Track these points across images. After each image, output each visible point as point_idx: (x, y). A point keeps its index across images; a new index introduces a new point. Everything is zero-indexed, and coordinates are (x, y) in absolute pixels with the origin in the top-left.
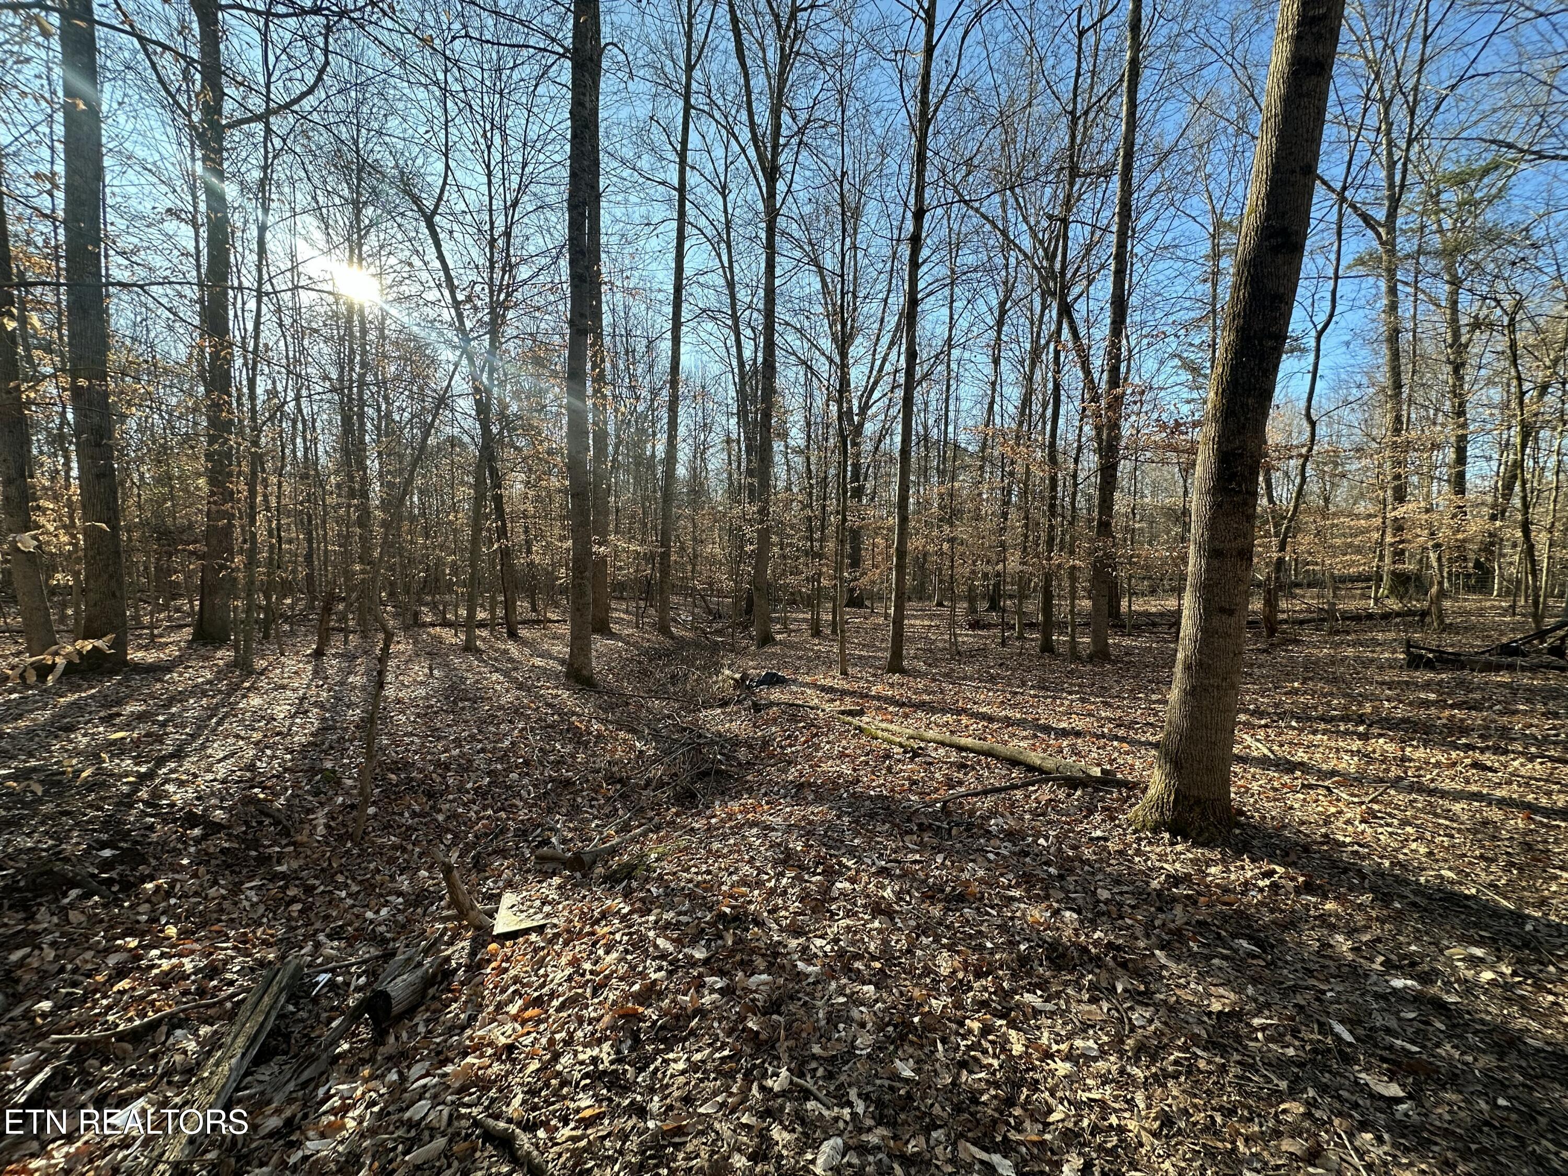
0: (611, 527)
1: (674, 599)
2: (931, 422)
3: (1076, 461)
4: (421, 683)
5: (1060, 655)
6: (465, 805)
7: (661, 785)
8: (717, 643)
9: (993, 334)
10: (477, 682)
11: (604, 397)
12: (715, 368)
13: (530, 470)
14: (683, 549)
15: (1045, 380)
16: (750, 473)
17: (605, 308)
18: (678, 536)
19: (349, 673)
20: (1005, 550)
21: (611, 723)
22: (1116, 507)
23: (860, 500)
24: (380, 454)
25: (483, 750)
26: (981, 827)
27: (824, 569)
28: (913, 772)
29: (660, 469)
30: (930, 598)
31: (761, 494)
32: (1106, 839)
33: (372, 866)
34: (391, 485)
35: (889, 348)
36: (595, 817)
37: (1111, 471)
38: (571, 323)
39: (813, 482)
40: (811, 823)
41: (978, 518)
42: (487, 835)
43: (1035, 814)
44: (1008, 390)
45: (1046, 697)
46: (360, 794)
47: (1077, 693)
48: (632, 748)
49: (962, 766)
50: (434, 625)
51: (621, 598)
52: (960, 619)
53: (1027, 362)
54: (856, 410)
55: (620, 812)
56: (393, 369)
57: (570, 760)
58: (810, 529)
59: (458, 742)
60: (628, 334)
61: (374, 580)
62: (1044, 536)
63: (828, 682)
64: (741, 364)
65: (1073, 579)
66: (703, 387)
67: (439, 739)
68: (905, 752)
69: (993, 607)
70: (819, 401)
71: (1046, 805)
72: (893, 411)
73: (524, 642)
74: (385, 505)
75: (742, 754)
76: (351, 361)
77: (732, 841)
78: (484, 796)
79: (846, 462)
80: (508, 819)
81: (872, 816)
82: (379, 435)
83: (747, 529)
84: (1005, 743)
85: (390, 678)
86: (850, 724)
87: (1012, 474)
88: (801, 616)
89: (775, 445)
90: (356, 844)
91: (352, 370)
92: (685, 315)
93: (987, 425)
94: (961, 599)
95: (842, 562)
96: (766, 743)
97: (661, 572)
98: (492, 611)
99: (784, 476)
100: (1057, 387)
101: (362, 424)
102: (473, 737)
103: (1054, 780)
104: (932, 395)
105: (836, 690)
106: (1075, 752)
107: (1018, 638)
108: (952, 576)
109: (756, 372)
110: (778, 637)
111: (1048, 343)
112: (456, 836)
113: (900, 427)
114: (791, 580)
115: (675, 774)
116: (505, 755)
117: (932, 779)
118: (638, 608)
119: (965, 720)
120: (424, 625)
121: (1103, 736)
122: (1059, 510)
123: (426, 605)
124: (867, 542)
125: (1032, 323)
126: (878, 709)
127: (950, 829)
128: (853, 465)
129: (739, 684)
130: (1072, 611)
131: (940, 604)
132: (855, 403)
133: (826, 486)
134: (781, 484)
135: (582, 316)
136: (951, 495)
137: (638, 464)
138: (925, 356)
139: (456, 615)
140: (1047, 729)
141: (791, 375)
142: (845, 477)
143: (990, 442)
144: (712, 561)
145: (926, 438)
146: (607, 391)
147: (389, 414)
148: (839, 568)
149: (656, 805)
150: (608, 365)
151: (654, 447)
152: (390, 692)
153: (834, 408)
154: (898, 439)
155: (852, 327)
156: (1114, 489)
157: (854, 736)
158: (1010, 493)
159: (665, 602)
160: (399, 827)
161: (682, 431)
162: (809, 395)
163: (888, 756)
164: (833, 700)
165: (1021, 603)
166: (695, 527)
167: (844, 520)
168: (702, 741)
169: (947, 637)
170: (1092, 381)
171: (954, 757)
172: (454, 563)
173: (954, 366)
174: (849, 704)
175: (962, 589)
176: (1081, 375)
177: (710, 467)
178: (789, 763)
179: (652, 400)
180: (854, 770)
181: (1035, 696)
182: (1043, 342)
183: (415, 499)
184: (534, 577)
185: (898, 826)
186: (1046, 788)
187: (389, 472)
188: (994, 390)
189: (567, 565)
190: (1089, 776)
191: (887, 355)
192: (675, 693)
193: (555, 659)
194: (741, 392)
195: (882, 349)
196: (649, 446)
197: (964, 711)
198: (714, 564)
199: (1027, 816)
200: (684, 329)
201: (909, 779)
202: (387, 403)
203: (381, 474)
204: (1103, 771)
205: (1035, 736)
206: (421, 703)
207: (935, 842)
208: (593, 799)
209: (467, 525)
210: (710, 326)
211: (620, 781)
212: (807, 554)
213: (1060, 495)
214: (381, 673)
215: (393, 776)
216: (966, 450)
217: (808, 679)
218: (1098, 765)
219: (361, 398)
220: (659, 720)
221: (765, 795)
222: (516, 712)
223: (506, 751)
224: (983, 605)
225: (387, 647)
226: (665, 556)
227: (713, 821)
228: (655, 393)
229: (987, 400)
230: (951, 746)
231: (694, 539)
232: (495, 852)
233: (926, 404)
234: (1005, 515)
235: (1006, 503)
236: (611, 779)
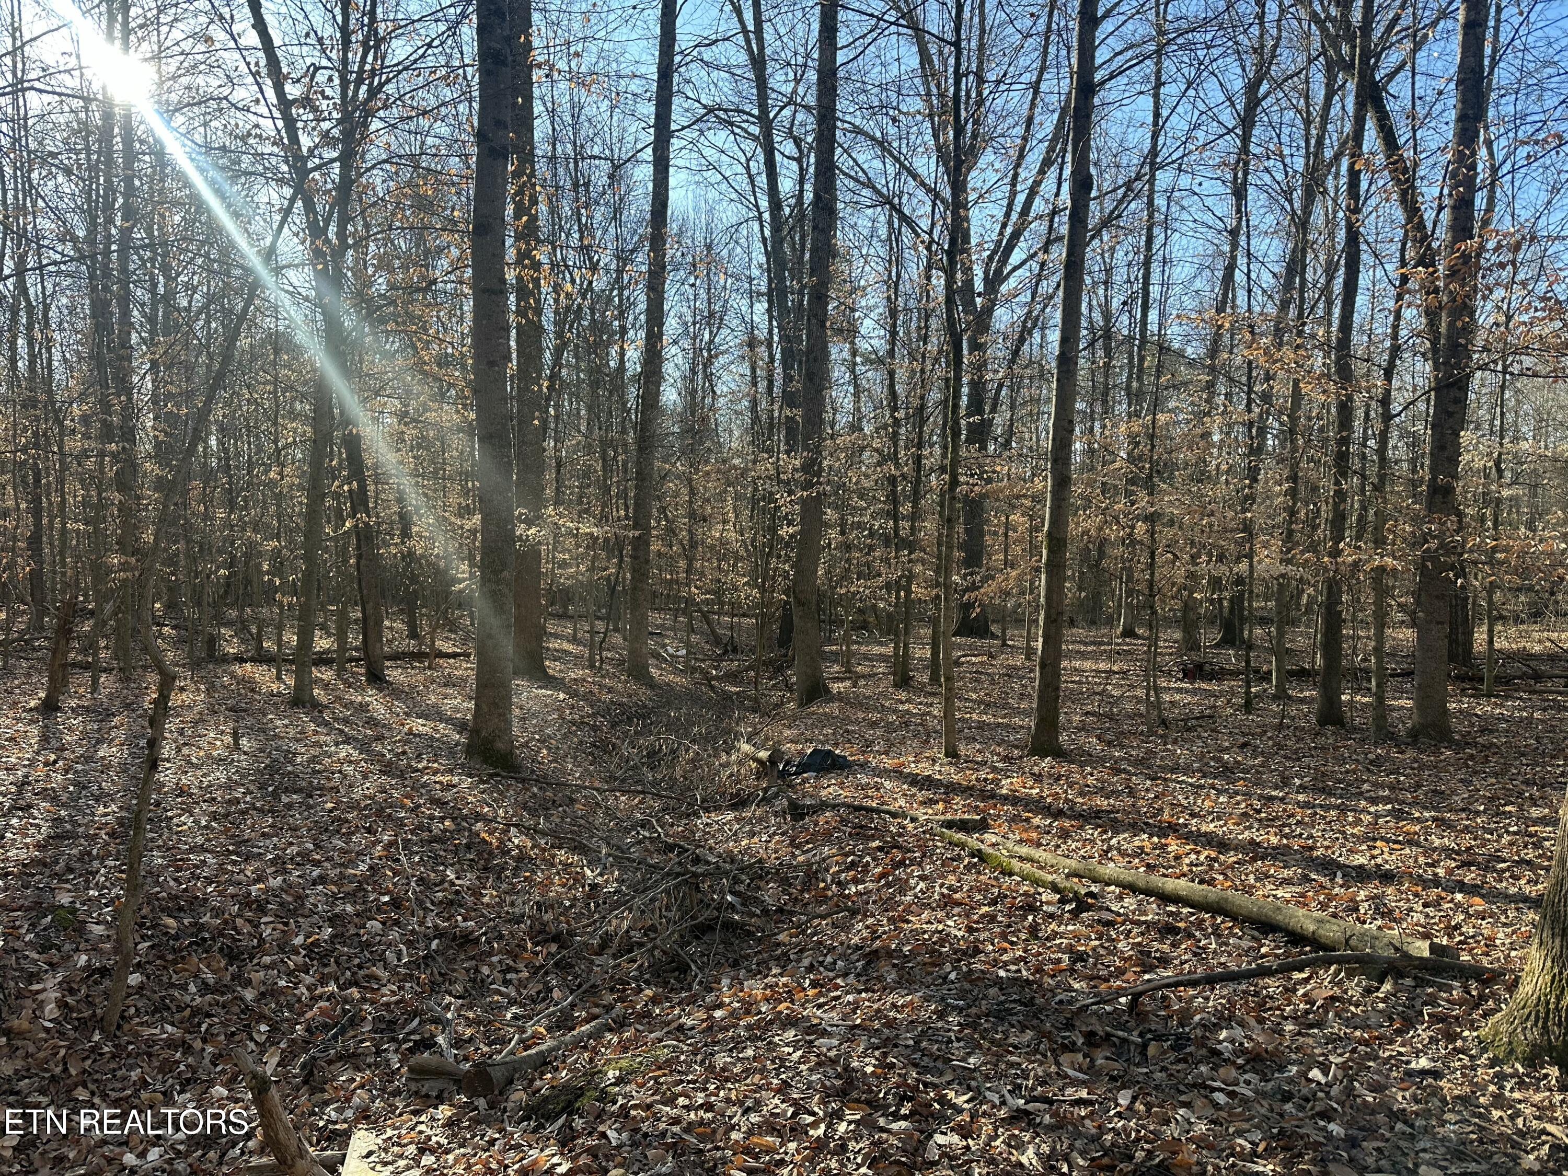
0: (549, 492)
1: (656, 618)
2: (1116, 303)
3: (1389, 373)
4: (220, 760)
5: (1355, 729)
6: (290, 973)
7: (628, 947)
8: (727, 696)
9: (1232, 143)
10: (313, 759)
11: (537, 266)
12: (730, 213)
13: (408, 392)
14: (671, 531)
15: (1331, 222)
16: (789, 399)
17: (538, 108)
18: (662, 510)
19: (99, 742)
20: (1251, 536)
21: (544, 834)
22: (1465, 458)
23: (983, 447)
24: (154, 364)
25: (322, 880)
26: (1202, 1042)
27: (918, 569)
28: (1077, 937)
29: (632, 392)
30: (1110, 622)
31: (807, 437)
32: (1436, 1074)
33: (134, 1075)
34: (172, 419)
35: (1042, 172)
36: (512, 1002)
37: (1454, 393)
38: (481, 136)
39: (900, 414)
40: (890, 1024)
41: (1201, 476)
42: (326, 1027)
43: (1305, 1023)
44: (1259, 245)
45: (1327, 808)
46: (116, 950)
47: (1387, 800)
48: (579, 879)
49: (1168, 930)
50: (241, 660)
51: (563, 616)
52: (1168, 661)
53: (1297, 194)
54: (979, 286)
55: (556, 994)
56: (177, 219)
57: (470, 900)
58: (893, 499)
59: (281, 866)
60: (579, 155)
61: (141, 583)
62: (1326, 511)
63: (924, 769)
64: (776, 204)
65: (1382, 592)
66: (709, 247)
67: (248, 858)
68: (1062, 901)
69: (1230, 638)
70: (913, 271)
71: (1325, 1007)
72: (1046, 287)
73: (395, 692)
74: (161, 453)
75: (770, 894)
76: (109, 206)
77: (750, 1052)
78: (323, 959)
79: (958, 379)
80: (364, 1000)
81: (1001, 1015)
82: (152, 332)
83: (783, 498)
84: (1249, 890)
85: (167, 750)
86: (963, 846)
87: (1266, 397)
88: (877, 650)
89: (834, 351)
90: (109, 1036)
91: (110, 221)
92: (678, 118)
93: (1220, 309)
94: (1170, 623)
95: (949, 558)
96: (812, 875)
97: (634, 571)
98: (341, 637)
99: (848, 403)
100: (1353, 237)
101: (126, 314)
102: (305, 855)
103: (1340, 961)
104: (1119, 254)
105: (937, 784)
106: (1383, 911)
107: (1275, 698)
108: (1151, 584)
109: (801, 217)
110: (836, 687)
111: (1337, 157)
112: (274, 1028)
113: (1058, 315)
114: (858, 586)
115: (653, 928)
116: (360, 888)
117: (1111, 953)
118: (593, 632)
119: (1174, 846)
120: (225, 659)
121: (1436, 881)
122: (1356, 463)
123: (229, 624)
124: (995, 521)
125: (1308, 122)
126: (1014, 820)
127: (1145, 1046)
128: (972, 383)
129: (766, 768)
130: (1378, 650)
131: (1128, 633)
132: (978, 272)
133: (923, 421)
134: (843, 420)
135: (500, 124)
136: (1152, 437)
137: (595, 385)
138: (1106, 186)
139: (279, 643)
140: (1329, 866)
141: (864, 224)
142: (956, 406)
143: (1226, 339)
144: (721, 551)
145: (1108, 334)
146: (542, 255)
147: (170, 295)
148: (943, 568)
149: (619, 985)
150: (543, 207)
151: (622, 354)
152: (167, 775)
153: (939, 281)
154: (1054, 336)
155: (974, 136)
156: (1461, 424)
157: (968, 868)
158: (1262, 432)
159: (640, 623)
160: (180, 1009)
161: (671, 325)
162: (895, 259)
163: (1030, 907)
164: (930, 802)
165: (1281, 634)
166: (692, 492)
167: (954, 482)
168: (700, 869)
169: (1140, 693)
170: (1421, 226)
171: (1153, 912)
172: (276, 553)
173: (1160, 202)
174: (960, 808)
175: (1168, 607)
176: (1399, 215)
177: (720, 389)
178: (854, 913)
179: (620, 271)
180: (970, 930)
181: (1306, 805)
182: (1328, 154)
183: (213, 442)
184: (414, 579)
185: (1048, 1035)
186: (1326, 975)
187: (169, 396)
188: (1234, 246)
189: (471, 557)
190: (1406, 956)
191: (1037, 183)
192: (655, 783)
193: (448, 720)
194: (774, 254)
195: (1028, 174)
196: (614, 351)
197: (1173, 829)
198: (724, 558)
199: (1289, 1027)
200: (676, 143)
201: (1070, 950)
202: (168, 277)
203: (155, 399)
204: (1434, 948)
205: (1306, 879)
206: (218, 795)
207: (1117, 1067)
208: (509, 969)
209: (300, 487)
210: (721, 137)
211: (557, 938)
212: (887, 541)
213: (1358, 432)
214: (153, 744)
215: (171, 922)
216: (1181, 354)
217: (888, 762)
218: (1426, 936)
219: (124, 270)
220: (627, 831)
221: (810, 969)
222: (380, 813)
223: (362, 881)
224: (1210, 636)
225: (163, 698)
226: (641, 544)
227: (718, 1014)
228: (623, 258)
229: (1220, 265)
230: (1148, 892)
231: (692, 515)
232: (340, 1058)
233: (1109, 271)
234: (1253, 474)
235: (1256, 451)
236: (541, 934)
